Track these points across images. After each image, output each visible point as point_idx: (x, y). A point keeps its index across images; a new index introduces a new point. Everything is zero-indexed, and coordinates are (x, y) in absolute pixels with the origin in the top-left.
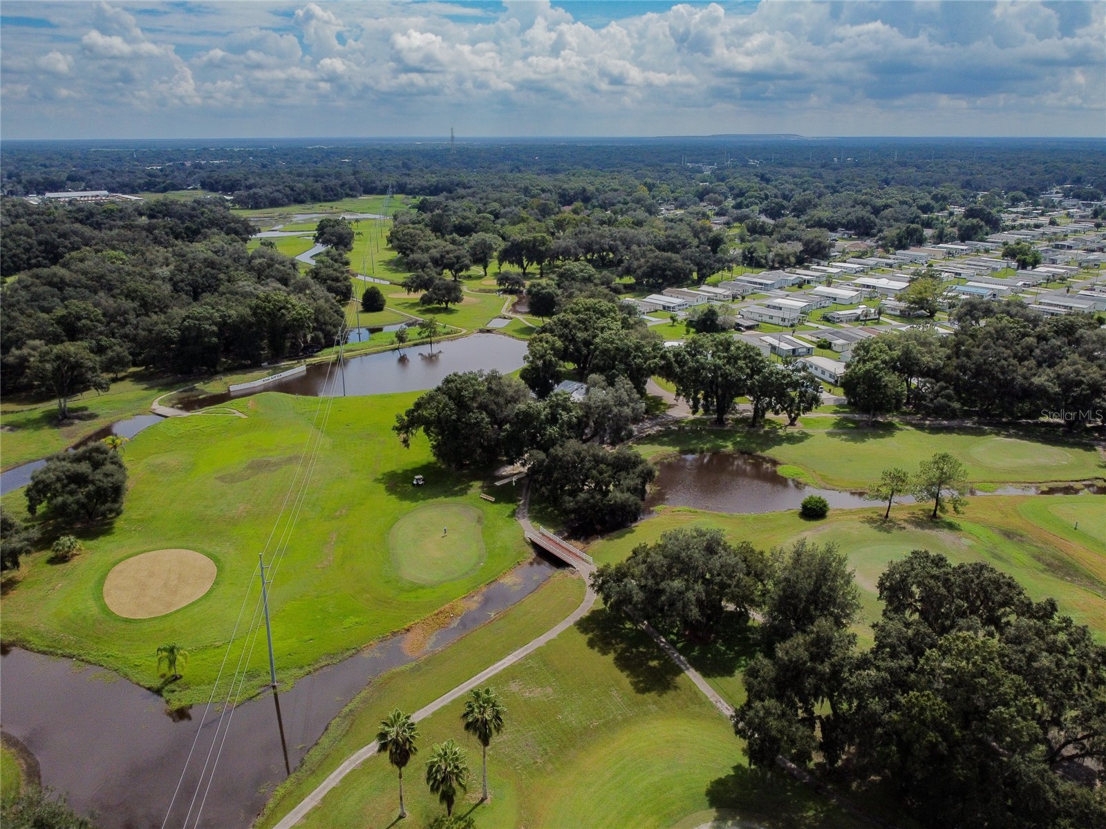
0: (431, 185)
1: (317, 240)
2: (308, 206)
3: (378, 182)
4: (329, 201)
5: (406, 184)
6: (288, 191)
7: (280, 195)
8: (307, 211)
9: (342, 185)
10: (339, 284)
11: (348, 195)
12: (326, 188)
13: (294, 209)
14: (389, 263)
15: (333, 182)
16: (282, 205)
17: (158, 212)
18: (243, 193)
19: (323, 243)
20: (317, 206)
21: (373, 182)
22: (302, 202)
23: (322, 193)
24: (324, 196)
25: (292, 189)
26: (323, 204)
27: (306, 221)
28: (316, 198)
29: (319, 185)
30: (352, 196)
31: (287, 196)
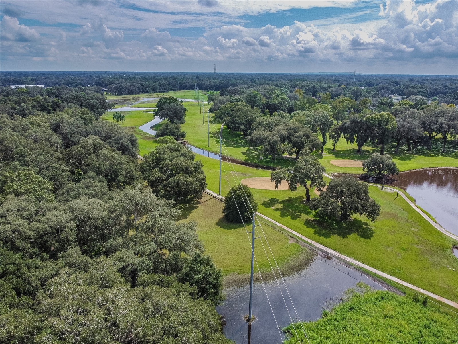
0: (216, 85)
1: (156, 114)
2: (150, 94)
3: (187, 83)
4: (162, 92)
5: (202, 84)
6: (140, 86)
7: (135, 88)
8: (150, 97)
9: (169, 84)
10: (189, 179)
11: (171, 90)
12: (160, 85)
13: (141, 95)
14: (215, 135)
15: (164, 82)
16: (136, 94)
17: (52, 94)
18: (113, 86)
19: (161, 117)
20: (155, 94)
21: (185, 83)
22: (147, 92)
23: (158, 88)
24: (159, 89)
25: (142, 85)
26: (159, 94)
27: (148, 102)
28: (154, 91)
29: (157, 83)
30: (174, 90)
31: (138, 89)
